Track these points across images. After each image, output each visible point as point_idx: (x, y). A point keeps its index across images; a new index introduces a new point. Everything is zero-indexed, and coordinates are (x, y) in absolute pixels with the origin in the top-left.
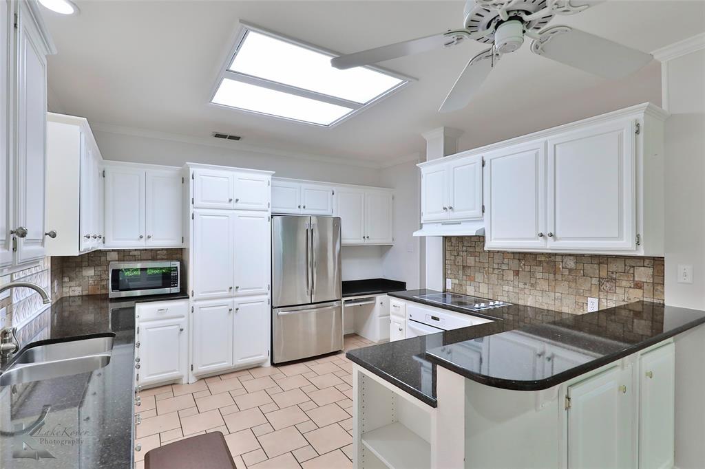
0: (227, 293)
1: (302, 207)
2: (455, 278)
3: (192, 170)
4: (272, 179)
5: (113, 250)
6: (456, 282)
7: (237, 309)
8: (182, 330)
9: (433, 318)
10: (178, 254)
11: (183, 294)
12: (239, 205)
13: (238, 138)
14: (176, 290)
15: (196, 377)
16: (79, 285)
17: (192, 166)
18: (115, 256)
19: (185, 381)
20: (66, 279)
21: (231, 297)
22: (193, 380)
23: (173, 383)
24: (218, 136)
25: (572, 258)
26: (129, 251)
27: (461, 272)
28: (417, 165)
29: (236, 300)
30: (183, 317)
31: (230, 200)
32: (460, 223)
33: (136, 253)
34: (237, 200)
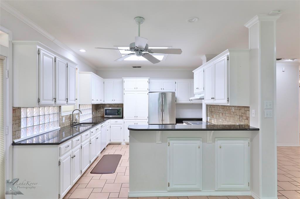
0: (134, 118)
1: (162, 89)
2: (210, 117)
3: (124, 80)
4: (149, 80)
5: (108, 104)
7: (137, 124)
8: (121, 128)
10: (122, 105)
11: (122, 118)
12: (137, 90)
13: (140, 67)
14: (121, 116)
15: (126, 143)
16: (100, 114)
17: (124, 78)
18: (108, 106)
19: (122, 144)
20: (97, 112)
21: (135, 120)
22: (124, 144)
23: (120, 144)
24: (134, 67)
25: (233, 107)
26: (112, 104)
27: (211, 114)
28: (193, 71)
29: (137, 120)
30: (122, 124)
31: (135, 88)
33: (113, 105)
34: (137, 88)
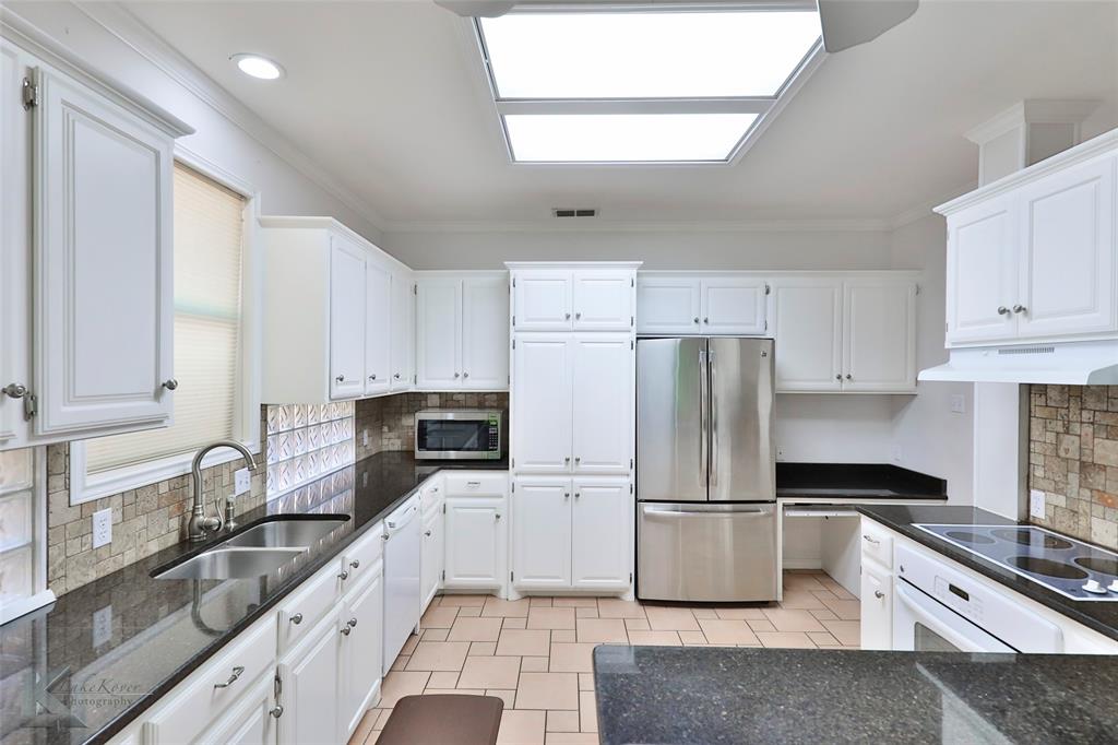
0: (562, 467)
1: (702, 321)
2: (1057, 491)
3: (513, 272)
4: (638, 275)
5: (435, 393)
6: (1061, 501)
7: (577, 496)
8: (498, 517)
9: (953, 589)
11: (502, 463)
12: (580, 324)
13: (591, 213)
14: (496, 455)
15: (520, 592)
16: (399, 438)
17: (515, 267)
18: (435, 400)
19: (503, 594)
20: (385, 429)
21: (568, 474)
22: (514, 596)
23: (489, 594)
24: (561, 214)
26: (453, 394)
27: (1074, 478)
28: (935, 210)
29: (577, 479)
30: (501, 497)
31: (568, 317)
32: (1052, 350)
33: (462, 397)
34: (578, 316)
